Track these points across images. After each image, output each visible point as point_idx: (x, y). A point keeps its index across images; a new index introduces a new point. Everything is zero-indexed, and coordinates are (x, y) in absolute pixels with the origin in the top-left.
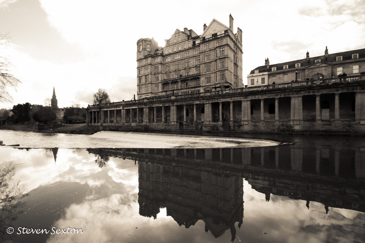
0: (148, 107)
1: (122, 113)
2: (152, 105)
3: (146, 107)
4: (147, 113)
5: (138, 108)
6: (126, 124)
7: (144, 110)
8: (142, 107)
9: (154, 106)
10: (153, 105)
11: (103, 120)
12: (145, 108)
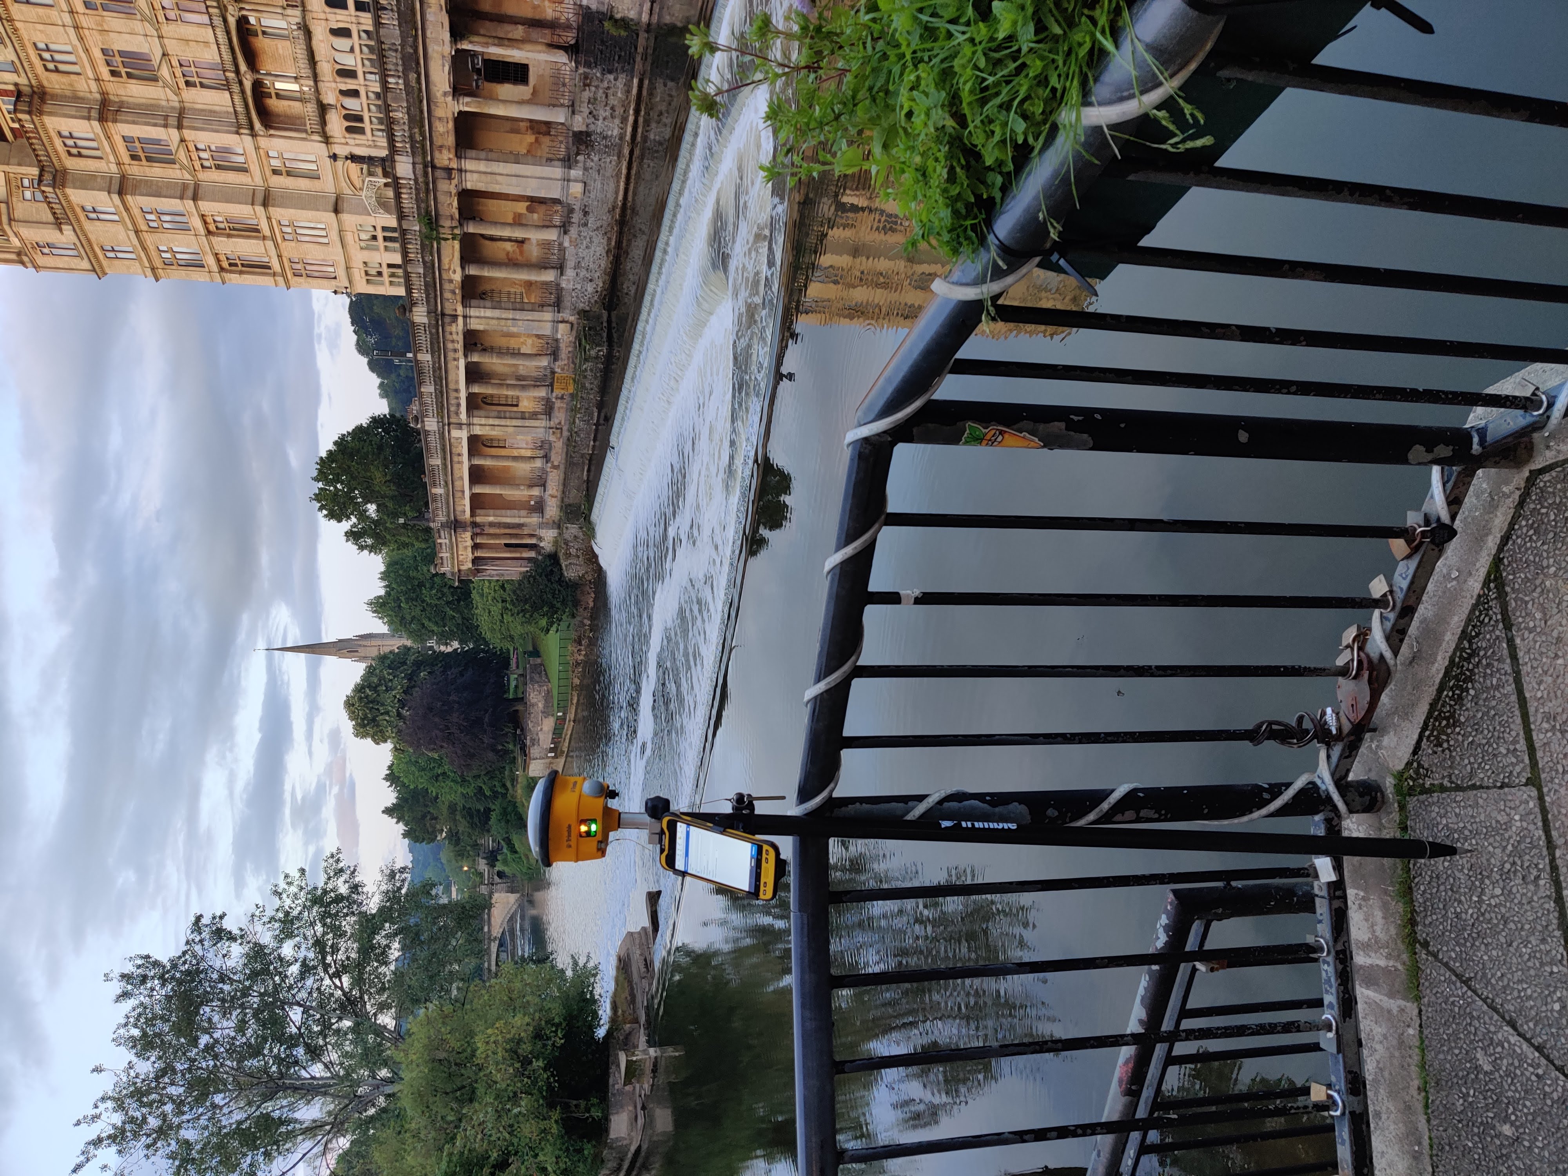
0: (460, 310)
1: (494, 433)
2: (452, 286)
3: (465, 317)
4: (497, 313)
5: (466, 356)
6: (560, 416)
7: (481, 328)
8: (460, 338)
9: (458, 277)
10: (451, 281)
11: (523, 513)
12: (465, 324)
